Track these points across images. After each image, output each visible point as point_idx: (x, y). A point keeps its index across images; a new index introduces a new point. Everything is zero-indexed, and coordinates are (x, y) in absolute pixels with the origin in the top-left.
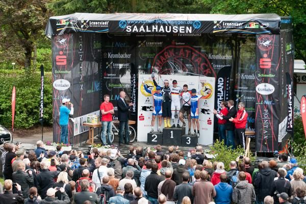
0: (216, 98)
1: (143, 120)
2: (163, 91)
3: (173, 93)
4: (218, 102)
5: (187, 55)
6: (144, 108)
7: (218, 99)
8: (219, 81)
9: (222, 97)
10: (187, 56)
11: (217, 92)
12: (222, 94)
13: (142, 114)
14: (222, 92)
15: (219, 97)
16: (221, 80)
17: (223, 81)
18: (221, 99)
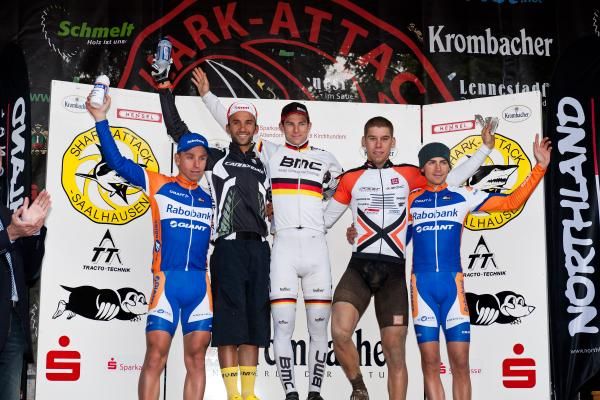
0: (555, 216)
1: (75, 376)
2: (219, 170)
3: (289, 183)
4: (568, 241)
5: (315, 29)
6: (83, 301)
7: (567, 224)
8: (562, 117)
9: (585, 215)
10: (314, 38)
11: (555, 181)
12: (584, 193)
13: (64, 341)
14: (581, 180)
15: (569, 214)
16: (569, 110)
17: (581, 119)
18: (579, 223)
